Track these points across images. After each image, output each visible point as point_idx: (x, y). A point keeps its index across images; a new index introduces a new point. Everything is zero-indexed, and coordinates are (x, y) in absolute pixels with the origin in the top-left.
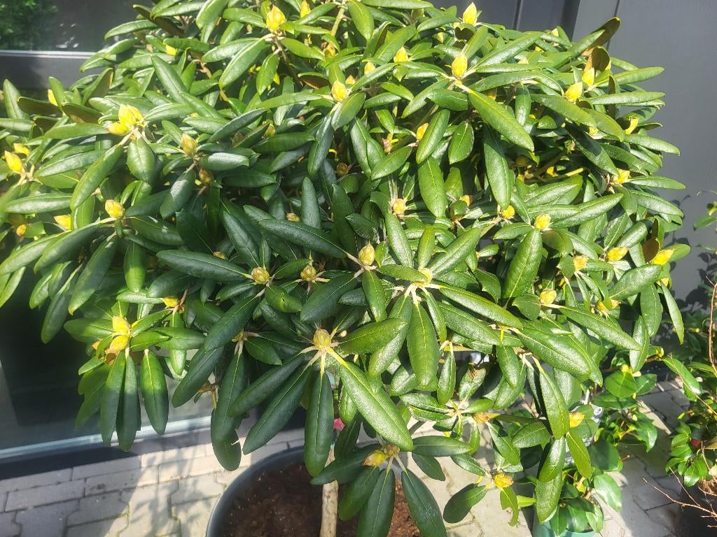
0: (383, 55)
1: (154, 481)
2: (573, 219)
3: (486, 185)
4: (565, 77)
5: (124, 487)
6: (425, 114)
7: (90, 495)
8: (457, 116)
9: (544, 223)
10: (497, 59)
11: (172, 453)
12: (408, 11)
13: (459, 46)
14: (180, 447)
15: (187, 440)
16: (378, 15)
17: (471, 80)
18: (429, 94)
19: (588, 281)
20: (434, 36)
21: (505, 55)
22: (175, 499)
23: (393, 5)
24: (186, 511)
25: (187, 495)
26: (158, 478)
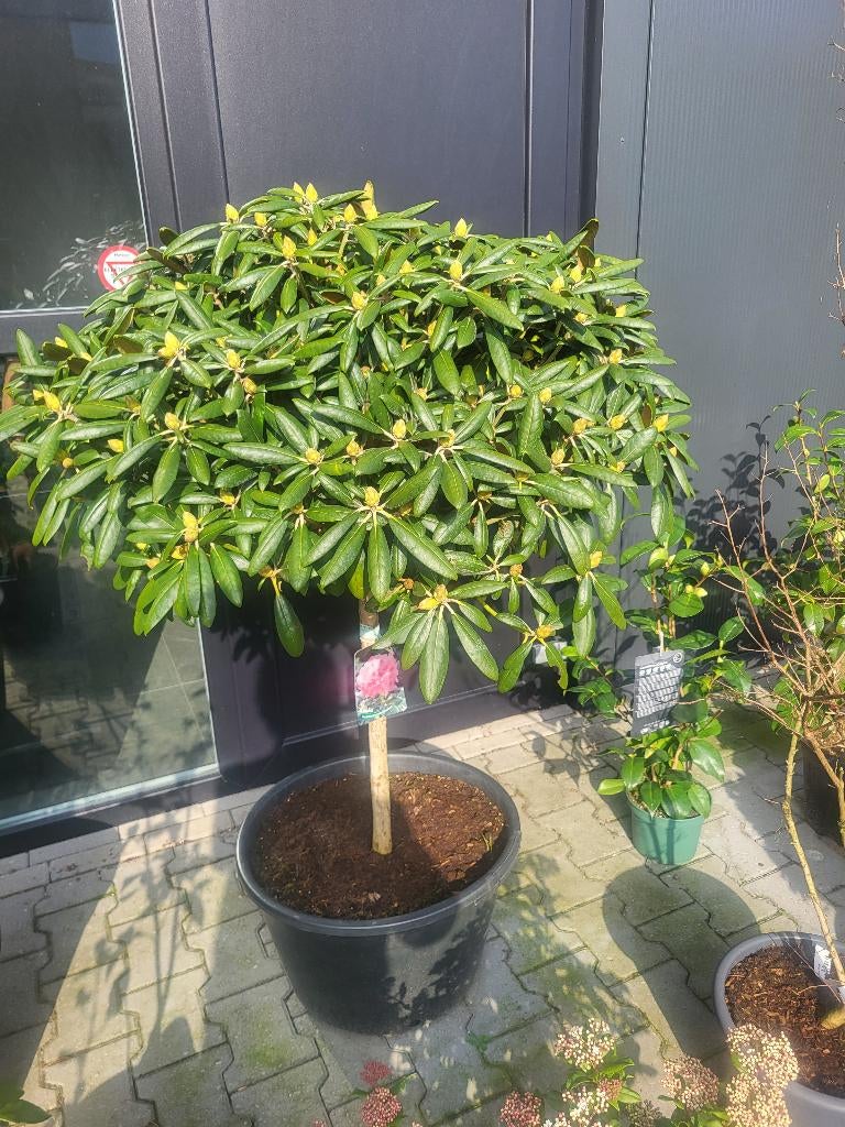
0: (391, 267)
1: (142, 853)
2: (572, 390)
3: (499, 380)
4: (550, 274)
5: (104, 864)
6: (432, 313)
7: (58, 880)
8: (462, 311)
9: (546, 394)
10: (486, 263)
11: (158, 819)
12: (406, 230)
13: (454, 255)
14: (168, 810)
15: (177, 799)
16: (380, 236)
17: (468, 281)
18: (434, 294)
19: (592, 442)
20: (433, 250)
21: (492, 259)
22: (172, 868)
23: (393, 226)
24: (191, 879)
25: (188, 861)
26: (146, 847)
